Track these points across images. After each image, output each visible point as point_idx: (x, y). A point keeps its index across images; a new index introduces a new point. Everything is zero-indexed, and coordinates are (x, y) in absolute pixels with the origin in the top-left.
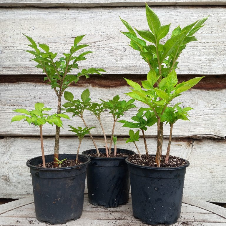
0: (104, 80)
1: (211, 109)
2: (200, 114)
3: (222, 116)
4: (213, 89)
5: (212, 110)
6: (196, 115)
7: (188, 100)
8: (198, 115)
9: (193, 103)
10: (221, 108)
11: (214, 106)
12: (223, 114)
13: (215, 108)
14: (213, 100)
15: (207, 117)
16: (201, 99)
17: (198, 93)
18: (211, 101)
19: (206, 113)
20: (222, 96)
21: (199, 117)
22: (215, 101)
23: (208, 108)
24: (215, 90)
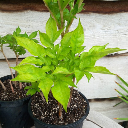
0: (6, 4)
1: (106, 31)
2: (97, 36)
3: (114, 37)
4: (110, 13)
5: (106, 32)
6: (93, 37)
7: (87, 24)
8: (95, 37)
9: (91, 26)
10: (114, 30)
11: (109, 28)
12: (115, 35)
13: (109, 30)
14: (108, 23)
15: (102, 38)
16: (98, 23)
17: (96, 16)
18: (107, 24)
19: (101, 35)
20: (116, 19)
21: (95, 39)
22: (109, 24)
23: (103, 31)
24: (111, 14)
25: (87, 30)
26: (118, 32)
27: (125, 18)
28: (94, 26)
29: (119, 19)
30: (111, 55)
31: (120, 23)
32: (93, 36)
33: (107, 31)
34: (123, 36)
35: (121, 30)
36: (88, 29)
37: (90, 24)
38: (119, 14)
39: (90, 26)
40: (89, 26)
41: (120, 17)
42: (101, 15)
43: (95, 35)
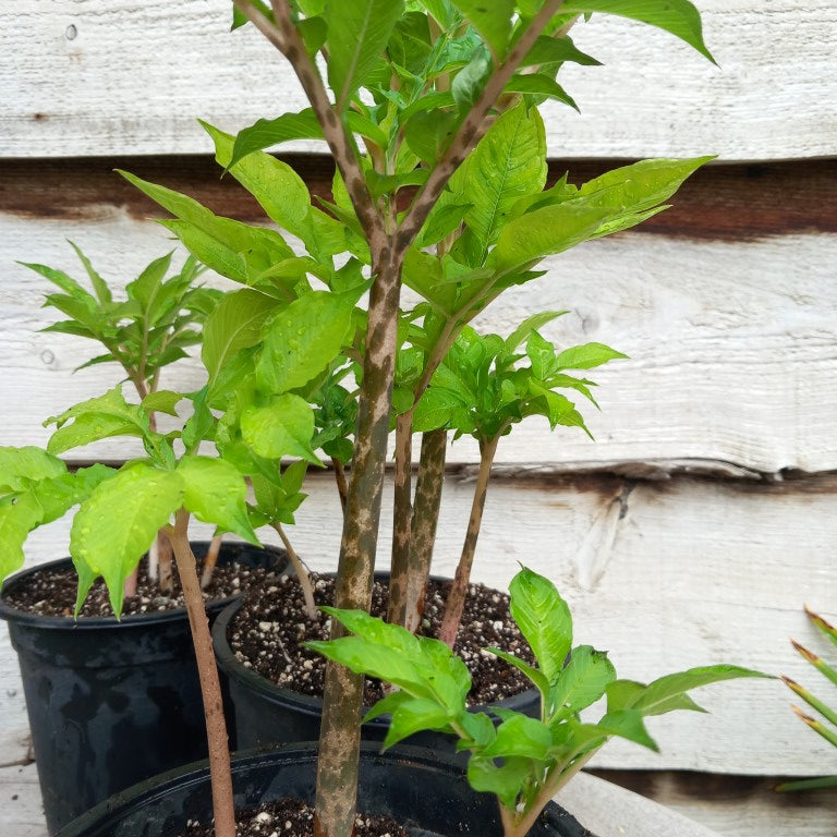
1: (720, 332)
2: (664, 360)
3: (773, 368)
4: (733, 233)
5: (723, 342)
7: (606, 291)
8: (653, 366)
9: (629, 302)
10: (768, 330)
11: (734, 318)
12: (776, 358)
13: (739, 332)
14: (730, 289)
15: (697, 372)
16: (670, 286)
17: (658, 252)
18: (721, 296)
19: (692, 355)
20: (775, 271)
21: (655, 375)
22: (737, 295)
23: (702, 331)
24: (741, 240)
25: (604, 324)
26: (791, 342)
27: (825, 266)
28: (647, 306)
29: (793, 267)
30: (756, 475)
31: (804, 293)
32: (643, 358)
33: (727, 337)
34: (823, 364)
35: (813, 333)
36: (613, 319)
37: (625, 295)
38: (788, 241)
39: (622, 306)
40: (617, 301)
41: (795, 258)
42: (683, 244)
43: (656, 352)
